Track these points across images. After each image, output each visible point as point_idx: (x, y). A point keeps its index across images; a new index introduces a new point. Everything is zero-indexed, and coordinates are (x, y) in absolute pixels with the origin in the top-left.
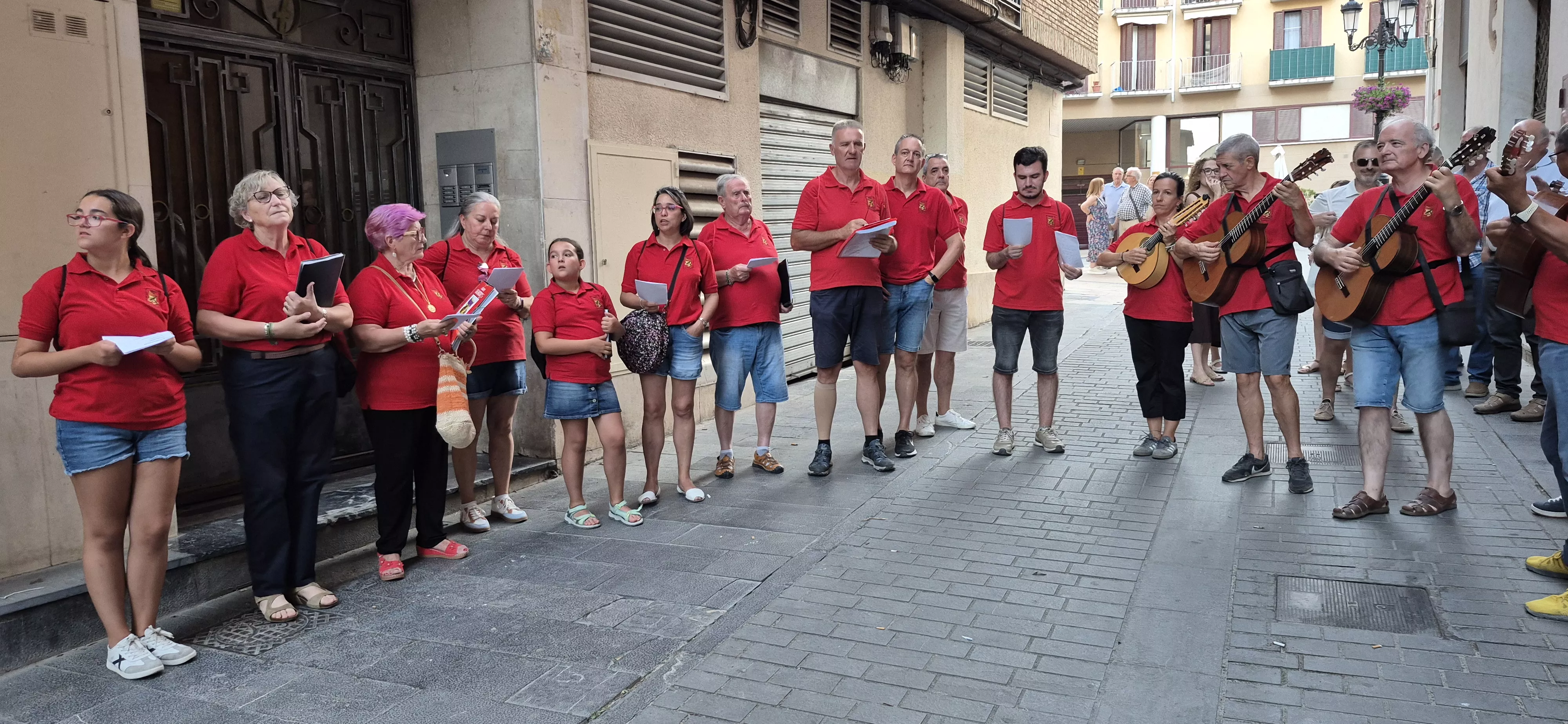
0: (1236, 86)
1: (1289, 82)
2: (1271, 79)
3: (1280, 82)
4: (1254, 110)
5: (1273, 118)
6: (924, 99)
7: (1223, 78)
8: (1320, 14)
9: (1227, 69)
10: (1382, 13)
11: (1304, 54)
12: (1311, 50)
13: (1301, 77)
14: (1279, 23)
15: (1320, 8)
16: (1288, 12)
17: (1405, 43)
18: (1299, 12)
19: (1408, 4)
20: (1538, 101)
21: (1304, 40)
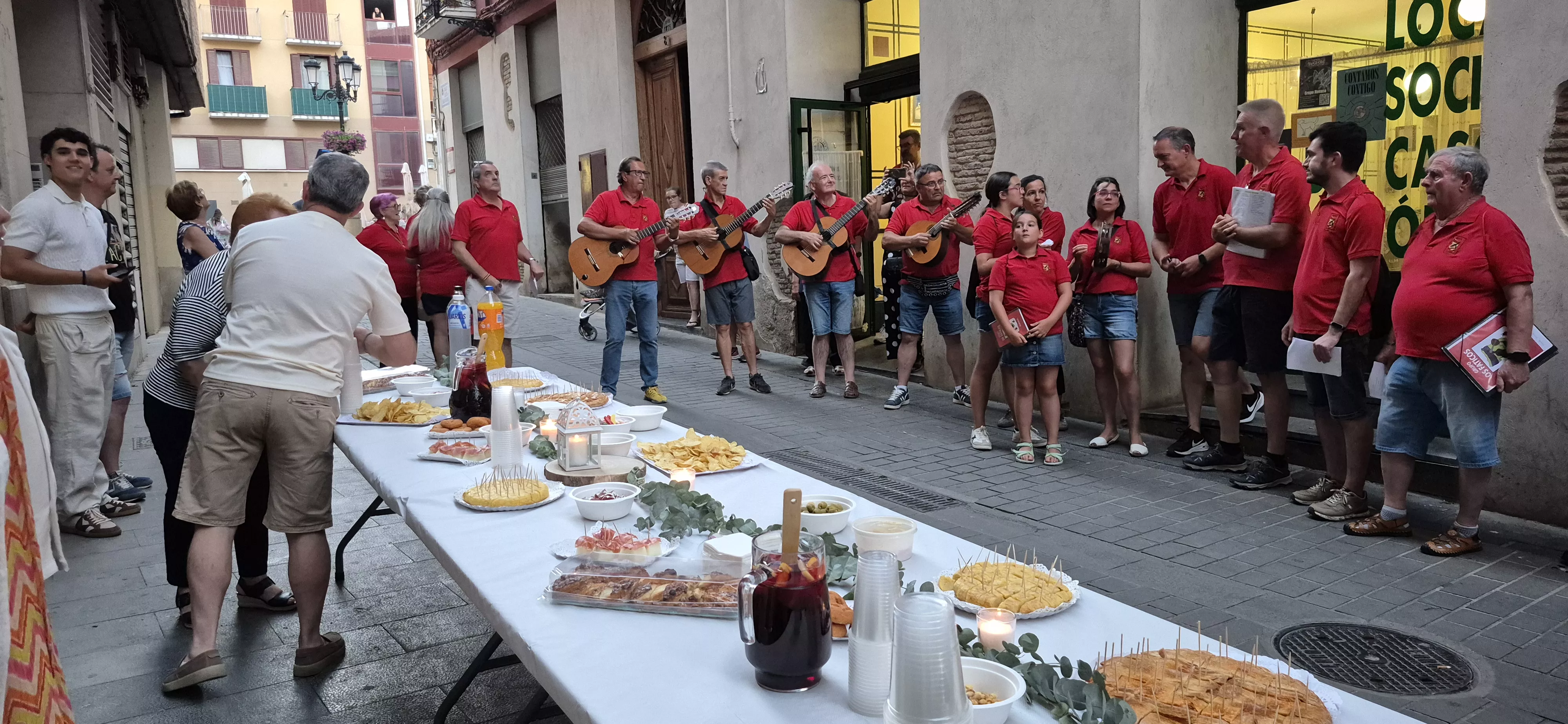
1: (228, 115)
2: (211, 111)
3: (220, 115)
4: (197, 137)
5: (217, 145)
6: (144, 122)
8: (249, 57)
10: (337, 73)
11: (238, 91)
12: (245, 89)
13: (239, 112)
14: (212, 60)
15: (247, 52)
16: (218, 51)
17: (355, 99)
18: (229, 52)
19: (357, 69)
20: (542, 164)
21: (237, 78)
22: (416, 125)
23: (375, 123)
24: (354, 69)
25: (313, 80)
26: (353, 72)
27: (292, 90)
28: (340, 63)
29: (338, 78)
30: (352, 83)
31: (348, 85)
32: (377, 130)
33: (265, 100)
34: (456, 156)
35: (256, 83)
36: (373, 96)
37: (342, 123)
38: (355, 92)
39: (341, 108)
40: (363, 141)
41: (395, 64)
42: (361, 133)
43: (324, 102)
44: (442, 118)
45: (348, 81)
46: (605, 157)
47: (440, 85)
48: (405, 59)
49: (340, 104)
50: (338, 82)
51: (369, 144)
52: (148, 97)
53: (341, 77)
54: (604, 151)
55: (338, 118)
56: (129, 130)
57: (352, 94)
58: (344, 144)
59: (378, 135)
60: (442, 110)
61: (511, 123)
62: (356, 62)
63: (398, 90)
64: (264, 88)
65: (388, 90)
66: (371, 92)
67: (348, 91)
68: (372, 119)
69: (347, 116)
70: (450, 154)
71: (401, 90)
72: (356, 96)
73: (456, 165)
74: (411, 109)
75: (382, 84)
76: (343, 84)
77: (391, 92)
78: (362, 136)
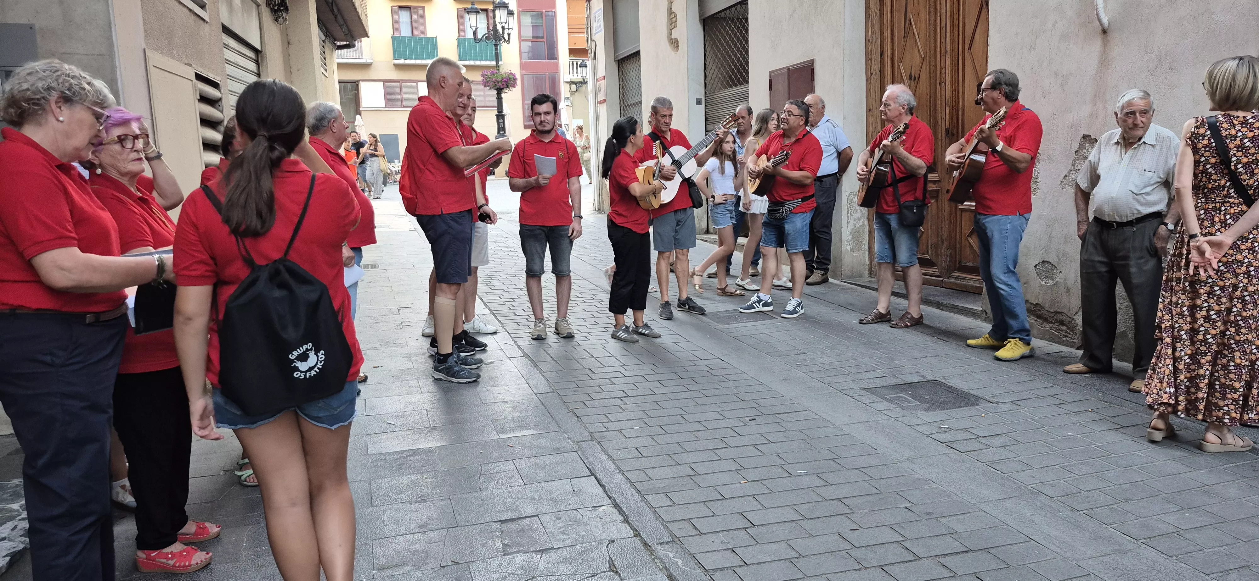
0: (369, 61)
1: (408, 62)
2: (395, 58)
3: (401, 61)
4: (384, 81)
5: (399, 88)
6: (289, 43)
7: (359, 53)
8: (424, 11)
9: (361, 47)
10: (494, 17)
11: (415, 42)
12: (421, 39)
13: (416, 59)
14: (395, 15)
15: (423, 7)
16: (401, 7)
17: (508, 41)
18: (408, 8)
19: (510, 13)
20: (709, 87)
21: (414, 30)
22: (556, 67)
23: (523, 66)
24: (508, 14)
25: (474, 24)
26: (508, 17)
27: (458, 39)
28: (496, 7)
29: (495, 22)
30: (506, 26)
31: (503, 28)
32: (524, 72)
33: (437, 48)
34: (607, 86)
35: (430, 34)
36: (522, 43)
37: (497, 66)
38: (509, 35)
39: (496, 49)
40: (515, 79)
41: (540, 15)
42: (513, 72)
43: (483, 44)
44: (593, 46)
45: (503, 24)
46: (813, 71)
47: (593, 12)
48: (549, 10)
49: (496, 45)
50: (495, 25)
51: (519, 82)
52: (287, 9)
53: (498, 20)
54: (812, 62)
55: (494, 63)
56: (258, 46)
57: (506, 37)
58: (498, 82)
59: (525, 77)
60: (593, 38)
61: (675, 43)
62: (510, 8)
63: (543, 37)
64: (436, 38)
65: (533, 37)
66: (521, 40)
67: (503, 33)
68: (521, 63)
69: (501, 60)
70: (602, 83)
71: (545, 37)
72: (509, 39)
73: (607, 94)
74: (552, 55)
75: (528, 33)
76: (499, 27)
77: (536, 38)
78: (514, 75)
